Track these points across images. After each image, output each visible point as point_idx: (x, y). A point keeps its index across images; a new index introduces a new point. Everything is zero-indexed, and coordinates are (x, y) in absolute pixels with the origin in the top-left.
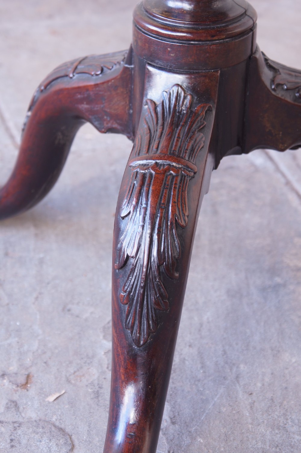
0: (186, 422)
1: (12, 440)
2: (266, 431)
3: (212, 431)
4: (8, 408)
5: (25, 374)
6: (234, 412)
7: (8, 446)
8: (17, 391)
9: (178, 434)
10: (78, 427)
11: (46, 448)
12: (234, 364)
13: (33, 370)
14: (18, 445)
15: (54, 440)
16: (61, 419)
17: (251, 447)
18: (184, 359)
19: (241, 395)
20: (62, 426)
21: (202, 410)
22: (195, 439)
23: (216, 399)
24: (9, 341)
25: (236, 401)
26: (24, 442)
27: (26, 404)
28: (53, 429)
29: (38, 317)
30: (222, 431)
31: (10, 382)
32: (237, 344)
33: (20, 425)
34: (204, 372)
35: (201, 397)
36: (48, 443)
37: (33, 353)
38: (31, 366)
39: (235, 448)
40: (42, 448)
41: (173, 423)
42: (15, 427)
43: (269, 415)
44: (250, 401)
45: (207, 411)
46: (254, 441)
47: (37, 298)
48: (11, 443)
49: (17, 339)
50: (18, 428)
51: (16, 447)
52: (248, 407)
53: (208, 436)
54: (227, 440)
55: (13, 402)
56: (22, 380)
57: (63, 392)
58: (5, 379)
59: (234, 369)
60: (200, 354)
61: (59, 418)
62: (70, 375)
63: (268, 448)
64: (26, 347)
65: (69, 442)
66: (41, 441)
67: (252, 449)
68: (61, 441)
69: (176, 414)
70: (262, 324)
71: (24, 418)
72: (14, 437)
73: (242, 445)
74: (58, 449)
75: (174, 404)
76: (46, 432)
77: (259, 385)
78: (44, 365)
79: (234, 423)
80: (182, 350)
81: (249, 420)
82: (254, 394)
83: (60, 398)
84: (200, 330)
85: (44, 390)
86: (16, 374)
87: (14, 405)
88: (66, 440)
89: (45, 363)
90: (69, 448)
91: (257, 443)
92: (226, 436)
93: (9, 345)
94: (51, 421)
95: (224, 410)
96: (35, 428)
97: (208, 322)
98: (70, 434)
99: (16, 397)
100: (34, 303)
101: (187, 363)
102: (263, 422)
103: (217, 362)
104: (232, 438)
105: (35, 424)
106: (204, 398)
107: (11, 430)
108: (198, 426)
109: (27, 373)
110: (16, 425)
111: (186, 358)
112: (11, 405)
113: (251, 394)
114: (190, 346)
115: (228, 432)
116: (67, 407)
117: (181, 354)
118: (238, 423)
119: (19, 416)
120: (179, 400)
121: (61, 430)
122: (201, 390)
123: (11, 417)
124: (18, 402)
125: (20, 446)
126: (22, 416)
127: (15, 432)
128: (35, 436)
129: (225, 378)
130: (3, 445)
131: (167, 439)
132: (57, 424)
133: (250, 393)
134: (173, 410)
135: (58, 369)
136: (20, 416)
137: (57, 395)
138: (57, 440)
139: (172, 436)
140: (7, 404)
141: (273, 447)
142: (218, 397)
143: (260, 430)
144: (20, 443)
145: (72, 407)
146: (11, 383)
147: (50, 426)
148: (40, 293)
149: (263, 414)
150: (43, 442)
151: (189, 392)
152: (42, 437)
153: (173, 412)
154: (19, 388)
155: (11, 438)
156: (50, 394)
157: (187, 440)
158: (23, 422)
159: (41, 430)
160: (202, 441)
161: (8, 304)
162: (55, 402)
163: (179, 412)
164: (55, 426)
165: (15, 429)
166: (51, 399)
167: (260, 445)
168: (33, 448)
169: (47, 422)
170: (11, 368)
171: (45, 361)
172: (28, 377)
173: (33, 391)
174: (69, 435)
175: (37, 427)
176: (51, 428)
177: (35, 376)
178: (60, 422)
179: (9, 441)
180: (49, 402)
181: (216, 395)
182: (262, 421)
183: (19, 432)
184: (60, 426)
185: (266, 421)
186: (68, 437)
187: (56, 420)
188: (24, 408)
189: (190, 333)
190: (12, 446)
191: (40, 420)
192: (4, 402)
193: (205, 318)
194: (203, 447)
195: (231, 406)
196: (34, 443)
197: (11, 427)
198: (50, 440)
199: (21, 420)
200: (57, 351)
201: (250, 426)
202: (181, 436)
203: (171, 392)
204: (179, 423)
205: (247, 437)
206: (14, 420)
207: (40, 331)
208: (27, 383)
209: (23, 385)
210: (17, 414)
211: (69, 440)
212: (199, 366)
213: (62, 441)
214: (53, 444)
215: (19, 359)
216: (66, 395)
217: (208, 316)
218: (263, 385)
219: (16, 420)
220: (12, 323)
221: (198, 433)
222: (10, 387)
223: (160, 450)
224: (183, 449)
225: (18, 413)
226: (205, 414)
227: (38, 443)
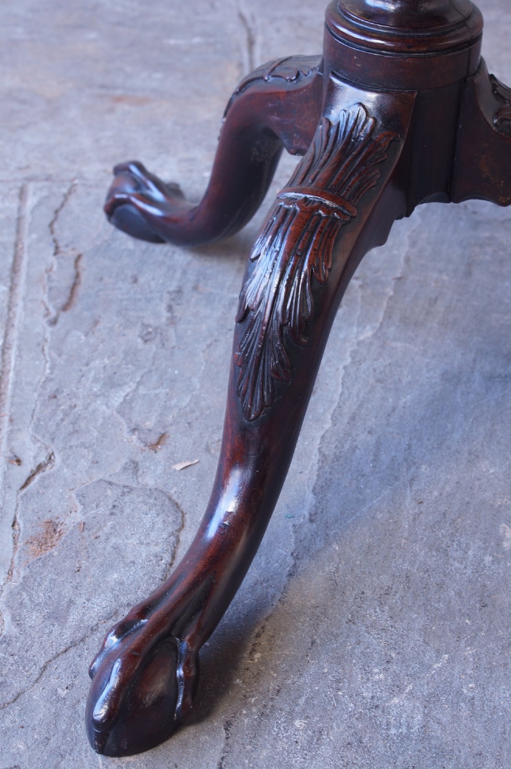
0: (327, 523)
1: (114, 506)
2: (421, 551)
3: (354, 539)
4: (125, 469)
5: (160, 433)
6: (391, 521)
7: (108, 513)
8: (144, 451)
9: (312, 535)
10: (197, 506)
11: (149, 523)
12: (414, 463)
13: (172, 430)
14: (118, 514)
15: (163, 515)
16: (181, 493)
17: (394, 566)
18: (356, 447)
19: (408, 503)
20: (179, 502)
21: (353, 512)
22: (330, 545)
23: (374, 502)
24: (157, 391)
25: (399, 508)
26: (128, 511)
27: (148, 468)
28: (167, 502)
29: (203, 368)
30: (367, 540)
31: (139, 438)
32: (428, 440)
33: (131, 490)
34: (374, 467)
35: (358, 496)
36: (154, 517)
37: (180, 409)
38: (171, 425)
39: (375, 564)
40: (145, 522)
41: (311, 521)
42: (123, 492)
43: (433, 532)
44: (416, 511)
45: (358, 514)
46: (401, 560)
47: (209, 346)
48: (112, 509)
49: (167, 390)
50: (127, 494)
51: (116, 515)
52: (411, 518)
53: (348, 543)
54: (368, 553)
55: (134, 463)
56: (153, 438)
57: (196, 461)
58: (135, 434)
59: (413, 470)
60: (378, 445)
61: (180, 490)
62: (212, 443)
63: (415, 571)
64: (173, 402)
65: (180, 520)
66: (147, 514)
67: (394, 569)
68: (170, 518)
69: (319, 511)
70: (471, 420)
71: (139, 483)
72: (119, 503)
73: (383, 562)
74: (163, 526)
75: (322, 498)
76: (158, 504)
77: (436, 493)
78: (187, 425)
79: (385, 534)
80: (357, 435)
81: (406, 534)
82: (425, 504)
83: (189, 468)
84: (389, 415)
85: (176, 455)
86: (150, 430)
87: (134, 467)
88: (177, 518)
89: (189, 424)
90: (177, 528)
91: (404, 563)
92: (369, 548)
93: (156, 395)
94: (168, 492)
95: (379, 516)
96: (146, 497)
97: (404, 407)
98: (185, 512)
99: (139, 458)
100: (204, 351)
101: (358, 451)
102: (422, 539)
103: (395, 457)
104: (375, 552)
105: (148, 492)
106: (361, 497)
107: (118, 495)
108: (340, 529)
109: (163, 432)
110: (126, 490)
111: (359, 446)
112: (130, 466)
113: (421, 503)
114: (369, 432)
115: (373, 543)
116: (194, 479)
117: (355, 440)
118: (390, 535)
119: (134, 480)
120: (329, 495)
121: (176, 505)
122: (361, 488)
123: (126, 479)
124: (140, 464)
125: (121, 515)
126: (138, 481)
127: (122, 498)
128: (142, 507)
129: (396, 478)
130: (103, 510)
131: (296, 538)
132: (175, 497)
133: (420, 501)
134: (318, 505)
135: (201, 434)
136: (136, 480)
137: (188, 463)
138: (167, 516)
139: (304, 536)
140: (126, 464)
141: (421, 571)
142: (378, 499)
143: (414, 548)
144: (122, 512)
145: (199, 481)
146: (139, 441)
147: (164, 498)
148: (216, 341)
149: (425, 530)
150: (149, 516)
151: (345, 487)
152: (150, 510)
153: (317, 507)
154: (147, 448)
155: (114, 504)
156: (180, 461)
157: (319, 544)
158: (136, 488)
159: (152, 501)
160: (337, 548)
161: (174, 347)
162: (182, 472)
163: (323, 509)
164: (170, 499)
165: (123, 494)
166: (178, 467)
167: (406, 566)
168: (135, 520)
169: (163, 492)
170: (148, 423)
171: (190, 421)
172: (162, 437)
173: (162, 453)
174: (182, 512)
175: (149, 497)
176: (164, 501)
177: (172, 436)
178: (178, 496)
179: (110, 507)
180: (175, 471)
181: (378, 497)
182: (420, 537)
183: (126, 499)
184: (177, 501)
185: (425, 539)
186: (180, 514)
187: (175, 492)
188: (144, 472)
189: (376, 417)
190: (112, 514)
191: (156, 489)
192: (124, 461)
193: (402, 402)
194: (336, 555)
195: (390, 513)
196: (138, 514)
197: (119, 491)
198: (158, 515)
199: (134, 485)
200: (208, 412)
201: (404, 541)
202: (315, 538)
203: (324, 484)
204: (319, 523)
205: (395, 554)
206: (127, 484)
207: (198, 386)
208: (158, 443)
209: (152, 445)
210: (132, 478)
211: (180, 518)
212: (371, 458)
213: (172, 519)
214: (159, 520)
215: (161, 415)
216: (198, 465)
217: (407, 399)
218: (441, 494)
219: (129, 484)
220: (170, 370)
221: (337, 538)
222: (138, 444)
223: (283, 550)
224: (310, 554)
225: (135, 477)
226: (354, 517)
227: (143, 516)
